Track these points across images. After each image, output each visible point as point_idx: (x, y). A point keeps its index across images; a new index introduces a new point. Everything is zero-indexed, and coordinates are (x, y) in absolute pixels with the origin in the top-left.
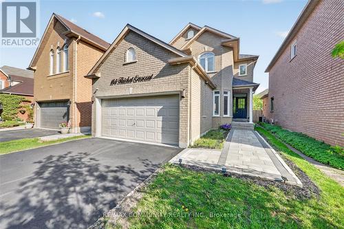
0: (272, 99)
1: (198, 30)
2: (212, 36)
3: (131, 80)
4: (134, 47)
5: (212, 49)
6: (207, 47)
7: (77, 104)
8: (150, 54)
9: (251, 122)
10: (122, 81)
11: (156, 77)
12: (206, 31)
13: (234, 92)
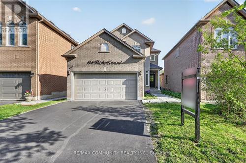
0: (167, 76)
1: (131, 31)
2: (139, 37)
3: (106, 63)
4: (108, 43)
5: (139, 44)
6: (136, 43)
7: (39, 75)
8: (120, 49)
9: (159, 89)
10: (97, 62)
11: (124, 63)
12: (135, 32)
13: (151, 71)
